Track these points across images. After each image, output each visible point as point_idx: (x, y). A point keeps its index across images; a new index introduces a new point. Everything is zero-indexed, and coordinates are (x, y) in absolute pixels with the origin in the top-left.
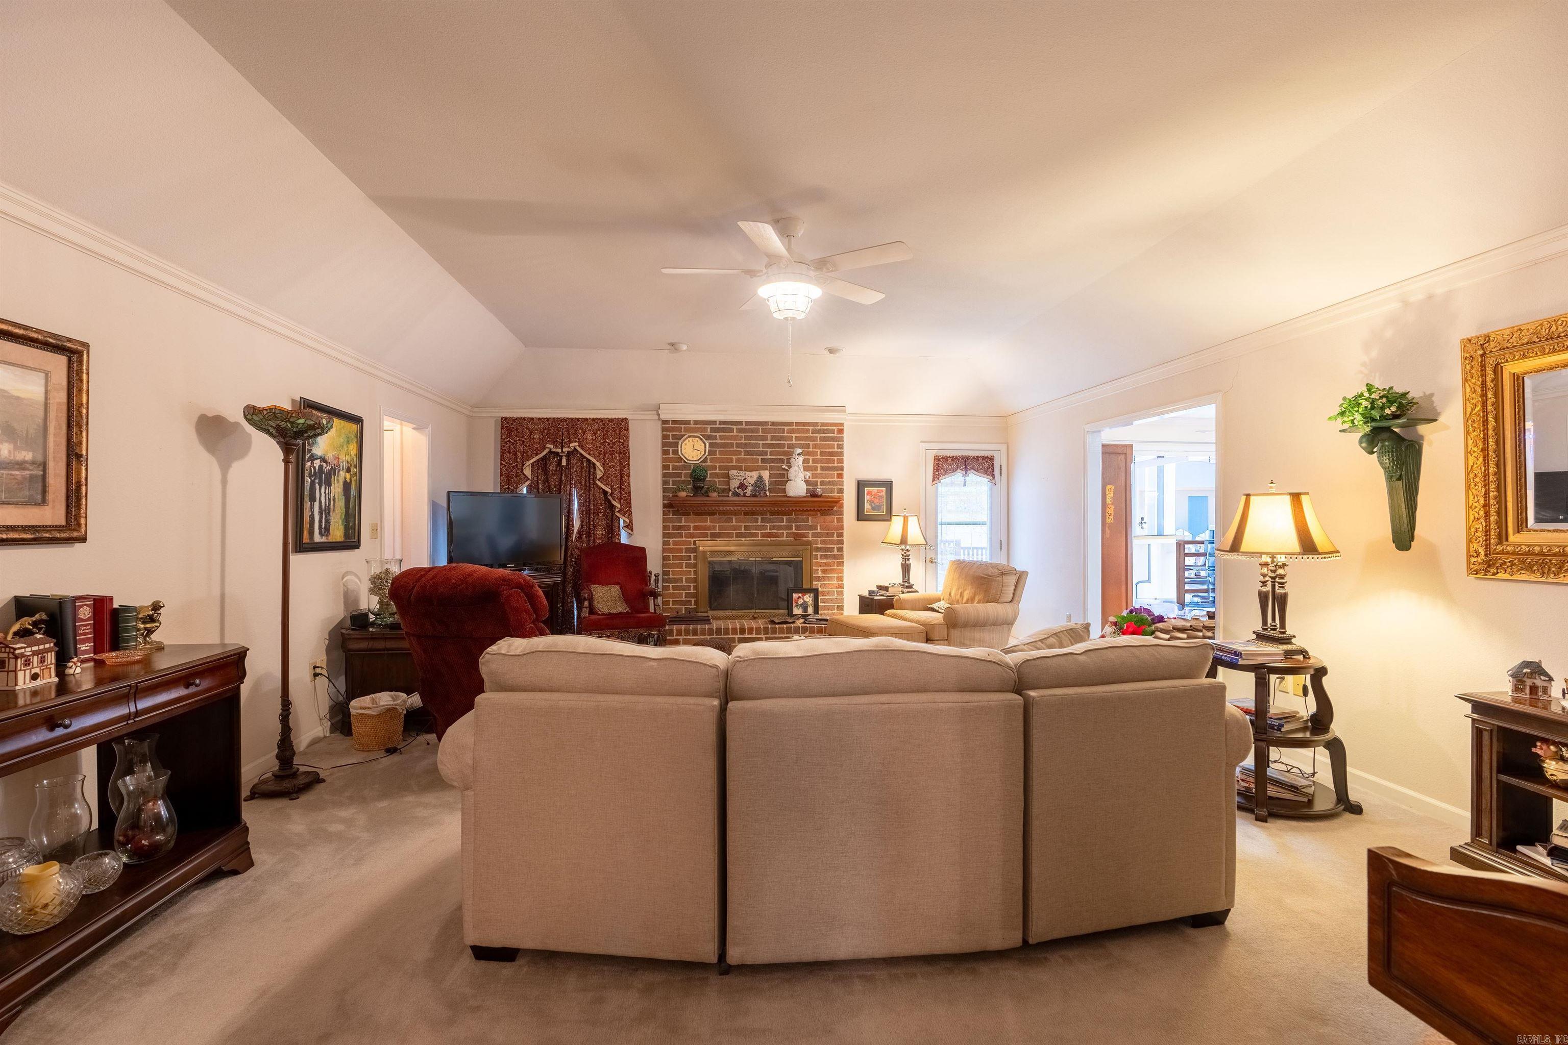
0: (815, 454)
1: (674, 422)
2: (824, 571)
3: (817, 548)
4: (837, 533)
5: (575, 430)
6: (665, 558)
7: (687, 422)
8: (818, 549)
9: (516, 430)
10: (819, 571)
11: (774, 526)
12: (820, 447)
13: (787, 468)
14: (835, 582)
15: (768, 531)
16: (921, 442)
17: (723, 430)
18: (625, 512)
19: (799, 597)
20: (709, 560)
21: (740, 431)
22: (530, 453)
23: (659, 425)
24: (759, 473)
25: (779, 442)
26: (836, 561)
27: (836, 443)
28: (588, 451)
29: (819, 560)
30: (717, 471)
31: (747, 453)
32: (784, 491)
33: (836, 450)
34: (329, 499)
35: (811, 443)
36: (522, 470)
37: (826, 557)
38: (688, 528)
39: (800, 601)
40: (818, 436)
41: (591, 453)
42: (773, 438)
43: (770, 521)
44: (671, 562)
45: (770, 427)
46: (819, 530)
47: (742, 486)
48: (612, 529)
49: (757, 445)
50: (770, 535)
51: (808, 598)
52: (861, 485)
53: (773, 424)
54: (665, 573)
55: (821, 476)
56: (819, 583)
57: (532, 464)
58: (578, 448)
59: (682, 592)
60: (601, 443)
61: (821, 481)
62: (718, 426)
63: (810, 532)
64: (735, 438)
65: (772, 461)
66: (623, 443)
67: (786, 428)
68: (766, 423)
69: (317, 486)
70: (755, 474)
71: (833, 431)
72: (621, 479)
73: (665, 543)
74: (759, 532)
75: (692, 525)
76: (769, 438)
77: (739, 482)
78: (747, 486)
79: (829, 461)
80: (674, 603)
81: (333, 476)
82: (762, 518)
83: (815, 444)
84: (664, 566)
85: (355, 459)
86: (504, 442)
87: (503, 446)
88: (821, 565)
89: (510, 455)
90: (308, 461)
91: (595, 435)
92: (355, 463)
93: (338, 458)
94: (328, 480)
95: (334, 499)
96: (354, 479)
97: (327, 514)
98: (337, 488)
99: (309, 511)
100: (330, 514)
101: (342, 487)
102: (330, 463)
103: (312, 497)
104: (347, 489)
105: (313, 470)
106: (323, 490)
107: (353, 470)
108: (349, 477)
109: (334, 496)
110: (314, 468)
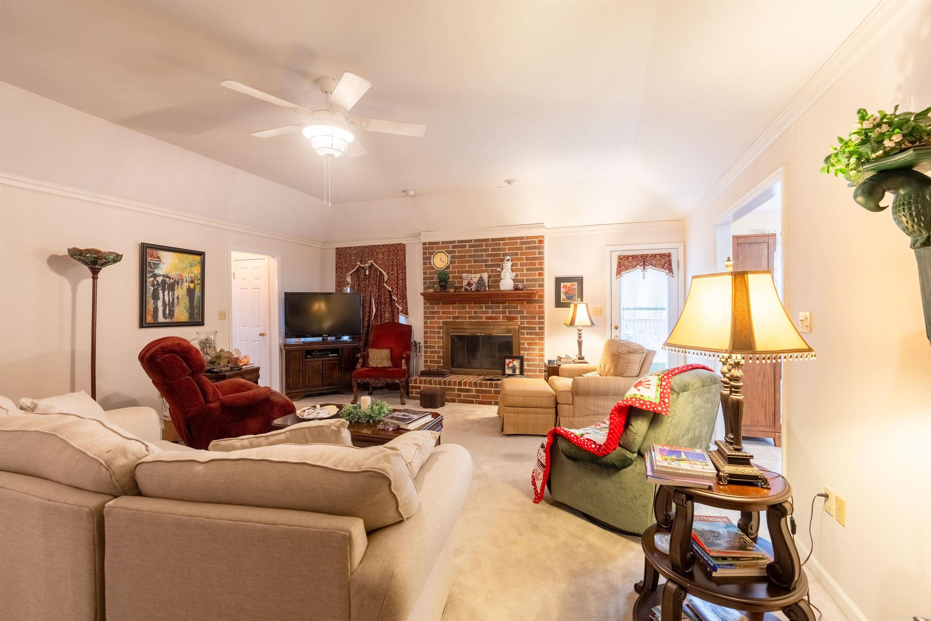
0: (522, 259)
1: (430, 243)
2: (529, 344)
3: (524, 327)
4: (539, 316)
5: (372, 253)
6: (425, 333)
7: (437, 243)
8: (525, 328)
9: (343, 255)
10: (526, 344)
11: (493, 311)
12: (525, 254)
13: (500, 270)
14: (537, 352)
15: (490, 315)
16: (607, 246)
17: (460, 247)
18: (400, 303)
19: (510, 362)
20: (451, 334)
21: (471, 246)
22: (349, 268)
23: (422, 246)
24: (481, 275)
25: (497, 252)
26: (538, 337)
27: (537, 251)
28: (379, 265)
29: (525, 336)
30: (456, 275)
31: (476, 261)
32: (498, 286)
33: (537, 256)
34: (173, 299)
35: (519, 252)
36: (345, 278)
37: (530, 334)
38: (438, 313)
39: (511, 365)
40: (524, 246)
41: (381, 266)
42: (493, 250)
43: (490, 308)
44: (429, 335)
45: (490, 242)
46: (525, 314)
47: (469, 284)
48: (394, 314)
49: (482, 256)
50: (491, 318)
51: (516, 363)
52: (559, 281)
53: (493, 240)
54: (426, 342)
55: (527, 275)
56: (526, 352)
57: (351, 274)
58: (374, 263)
59: (435, 355)
60: (387, 260)
61: (527, 279)
62: (456, 244)
63: (519, 316)
64: (468, 251)
65: (492, 266)
66: (399, 259)
67: (501, 242)
68: (488, 239)
69: (161, 292)
70: (478, 276)
71: (535, 242)
72: (398, 282)
73: (425, 323)
74: (484, 315)
75: (441, 311)
76: (490, 250)
77: (467, 281)
78: (473, 284)
79: (532, 264)
80: (431, 362)
81: (176, 286)
82: (486, 306)
83: (522, 252)
84: (425, 337)
85: (199, 276)
86: (337, 263)
87: (337, 265)
88: (526, 339)
89: (340, 270)
90: (150, 277)
91: (383, 255)
92: (199, 278)
93: (181, 275)
94: (172, 288)
95: (178, 298)
96: (197, 287)
97: (170, 306)
98: (181, 292)
99: (152, 305)
100: (173, 306)
101: (186, 291)
102: (173, 278)
103: (155, 297)
104: (190, 292)
105: (156, 283)
106: (166, 293)
107: (196, 282)
108: (192, 286)
109: (178, 296)
110: (157, 281)
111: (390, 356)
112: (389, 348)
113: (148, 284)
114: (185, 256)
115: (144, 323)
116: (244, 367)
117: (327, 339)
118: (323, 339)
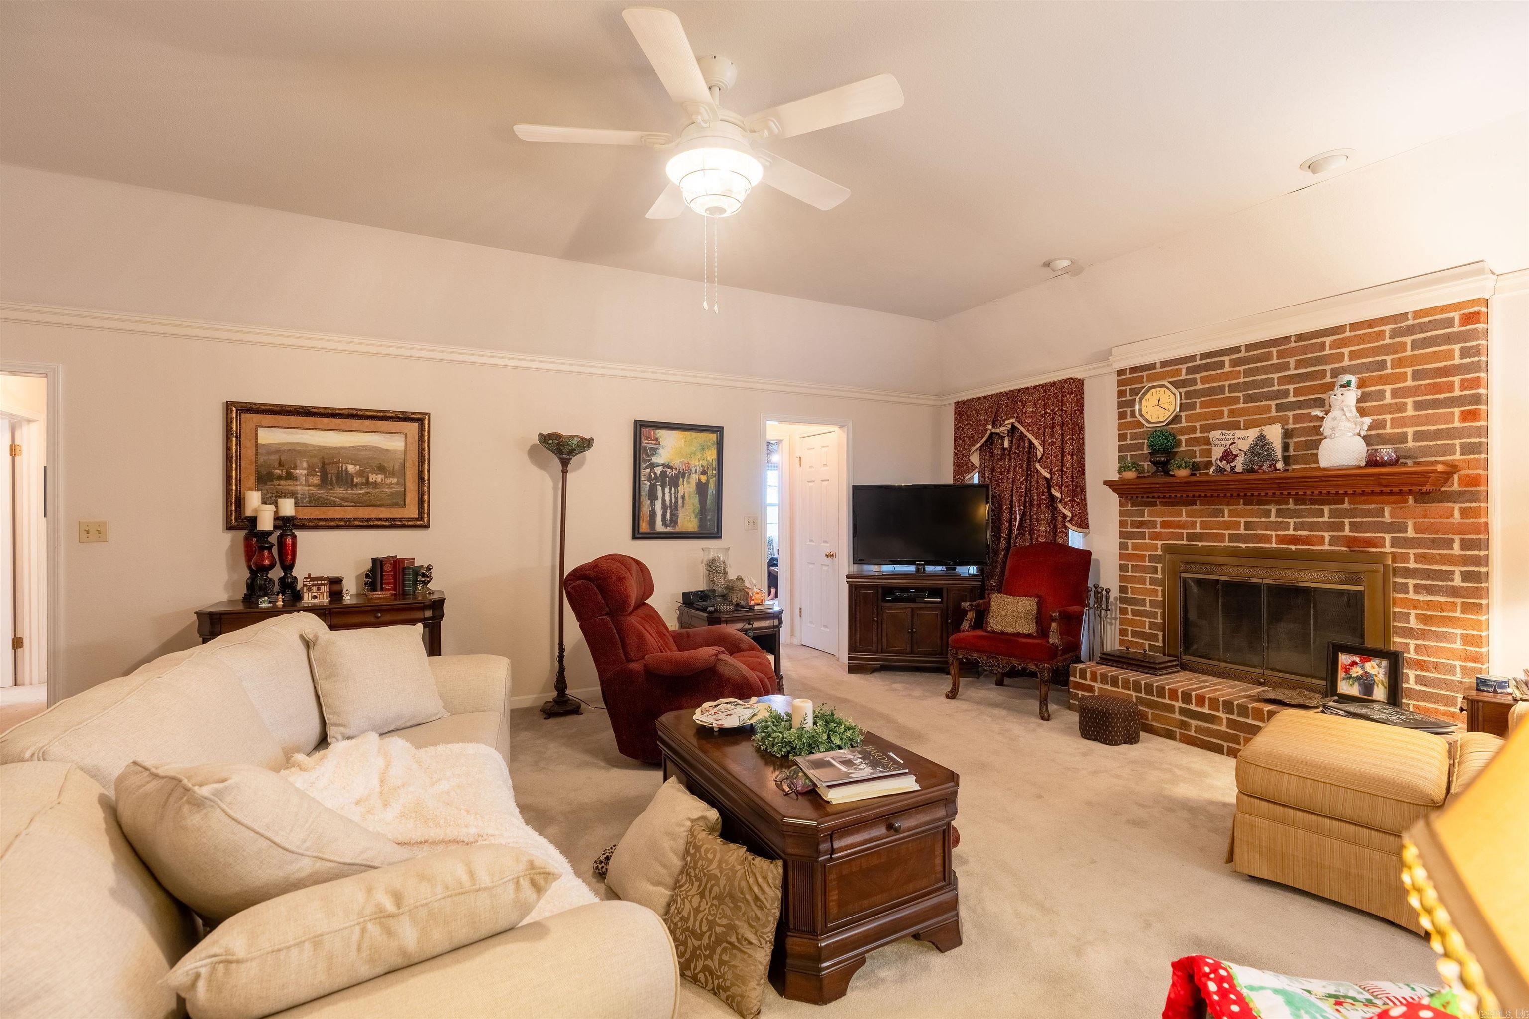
0: (1398, 378)
1: (1133, 370)
2: (1425, 619)
3: (1407, 569)
4: (1462, 540)
5: (1014, 404)
6: (1123, 568)
7: (1152, 366)
8: (1408, 573)
9: (966, 413)
10: (1412, 618)
11: (1302, 523)
12: (1412, 361)
13: (1321, 414)
14: (1458, 645)
15: (1291, 532)
17: (1207, 367)
18: (1066, 503)
19: (1354, 663)
20: (1183, 575)
21: (1235, 363)
22: (976, 437)
23: (1115, 378)
24: (1261, 431)
25: (1313, 369)
26: (1459, 601)
28: (1027, 427)
29: (1411, 595)
30: (1198, 435)
31: (1249, 398)
32: (1315, 458)
33: (1459, 361)
34: (677, 498)
35: (1388, 358)
36: (970, 456)
37: (1430, 590)
38: (1153, 525)
39: (1356, 671)
40: (1408, 339)
41: (1030, 429)
42: (1299, 364)
43: (1293, 514)
44: (1130, 574)
45: (1293, 345)
46: (1410, 533)
47: (1228, 456)
48: (1057, 525)
49: (1269, 382)
50: (1294, 540)
51: (1376, 669)
53: (1300, 337)
54: (1123, 589)
55: (1415, 421)
56: (1412, 643)
57: (980, 448)
58: (1017, 425)
59: (1144, 619)
60: (1042, 416)
61: (1415, 433)
62: (1198, 362)
63: (1388, 536)
64: (1227, 376)
65: (1299, 405)
66: (1066, 411)
67: (1328, 340)
68: (1287, 339)
69: (659, 488)
70: (1252, 434)
71: (1450, 323)
72: (1062, 460)
73: (1123, 546)
74: (1273, 533)
75: (1159, 520)
76: (1292, 365)
77: (1223, 449)
78: (1237, 456)
79: (1437, 388)
80: (1135, 634)
81: (681, 479)
82: (1278, 511)
83: (1399, 359)
84: (1122, 578)
85: (714, 463)
86: (957, 429)
87: (956, 433)
88: (1415, 605)
89: (960, 442)
90: (646, 468)
91: (1035, 406)
92: (714, 466)
93: (689, 464)
94: (675, 483)
95: (683, 497)
96: (711, 480)
97: (673, 508)
98: (687, 488)
99: (648, 507)
100: (677, 509)
101: (695, 487)
102: (676, 469)
103: (653, 496)
104: (701, 488)
105: (653, 476)
106: (667, 490)
107: (710, 472)
108: (704, 478)
109: (684, 494)
110: (655, 474)
111: (1034, 613)
112: (1037, 596)
113: (643, 478)
114: (694, 434)
115: (636, 532)
116: (756, 607)
117: (924, 569)
118: (918, 570)
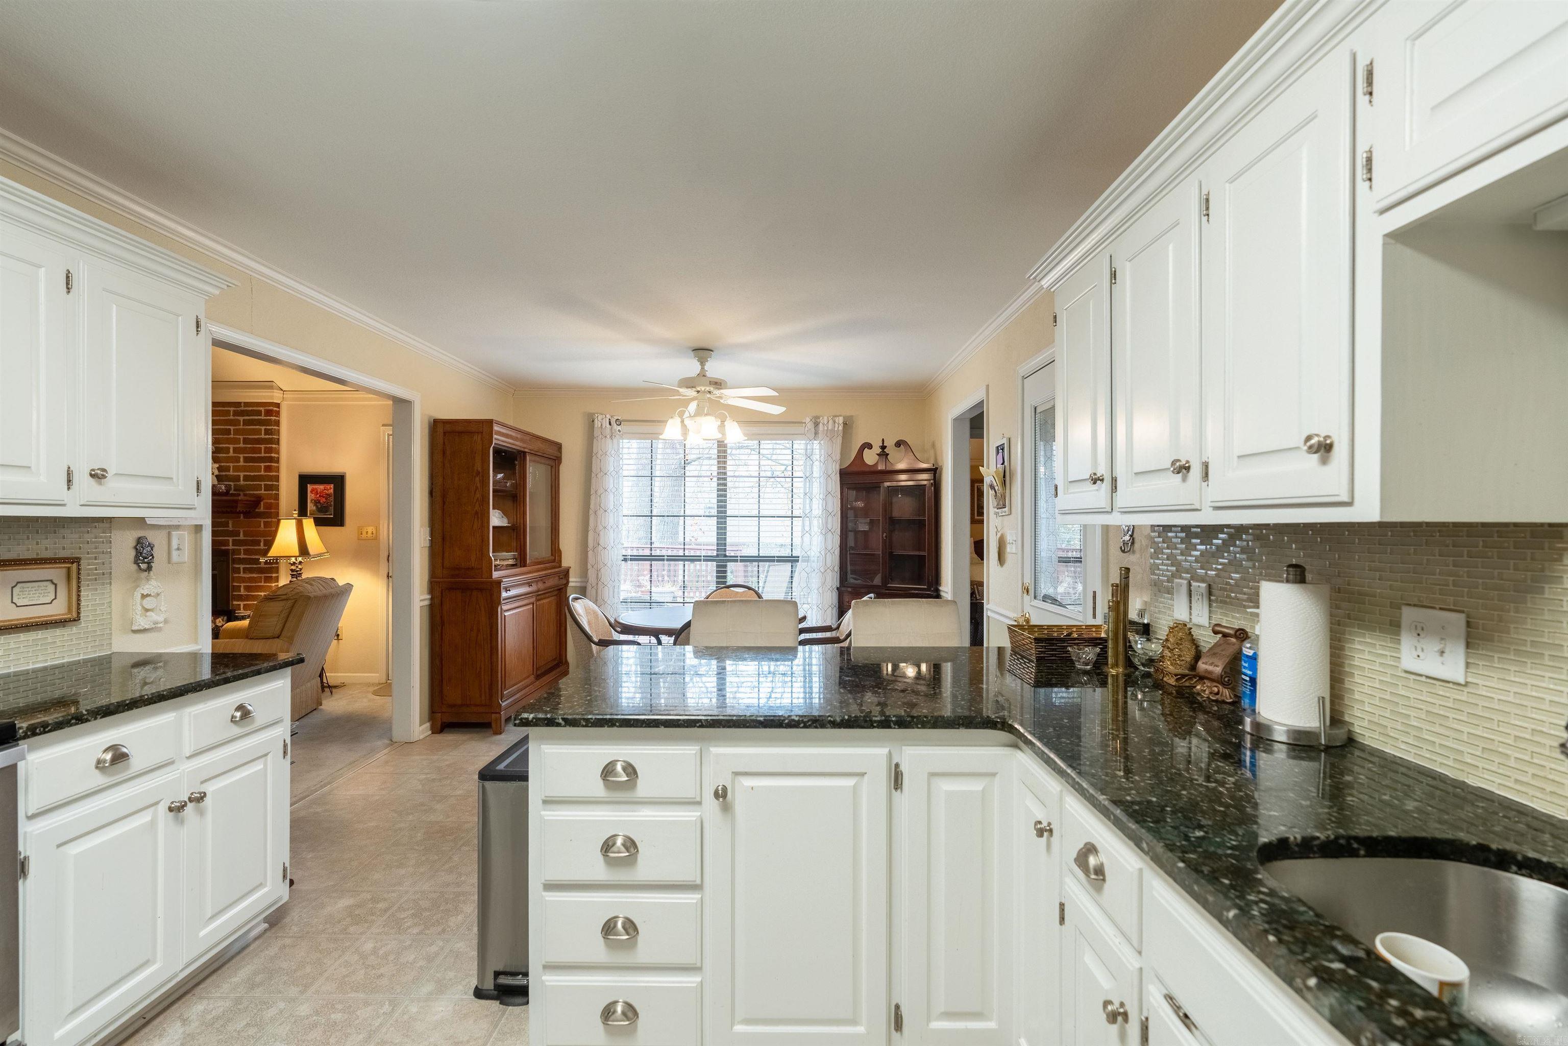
0: (237, 441)
2: (248, 588)
3: (240, 559)
8: (241, 561)
10: (242, 589)
12: (243, 432)
16: (383, 425)
26: (263, 575)
27: (263, 428)
29: (242, 575)
35: (232, 428)
37: (251, 571)
40: (241, 419)
46: (242, 537)
52: (305, 480)
56: (240, 603)
61: (244, 476)
63: (231, 539)
71: (259, 413)
79: (254, 451)
